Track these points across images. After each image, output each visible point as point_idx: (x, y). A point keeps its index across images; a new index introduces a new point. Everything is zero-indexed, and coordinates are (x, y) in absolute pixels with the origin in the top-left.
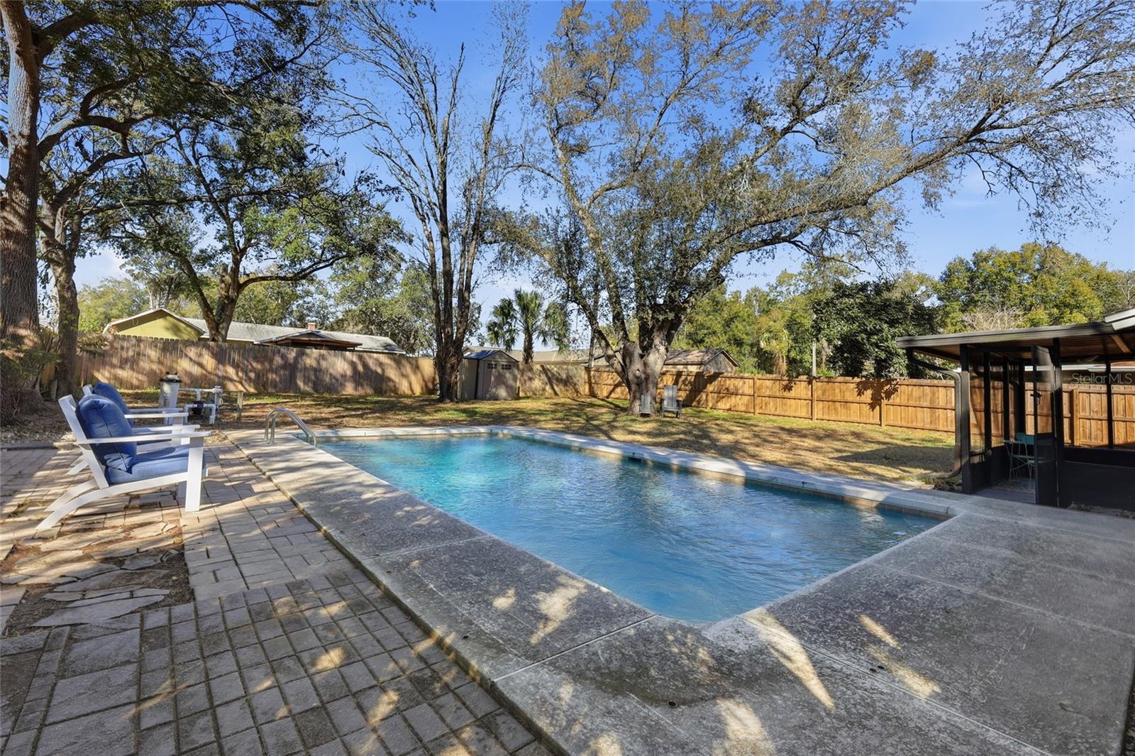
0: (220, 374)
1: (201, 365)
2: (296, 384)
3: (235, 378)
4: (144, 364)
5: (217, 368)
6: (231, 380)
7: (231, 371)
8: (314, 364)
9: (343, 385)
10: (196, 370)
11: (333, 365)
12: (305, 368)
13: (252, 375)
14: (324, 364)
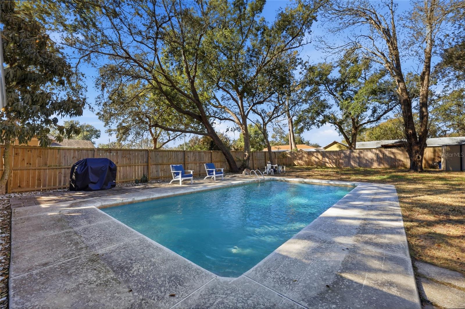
0: (323, 160)
1: (318, 158)
2: (351, 164)
3: (329, 162)
4: (304, 159)
5: (322, 159)
6: (328, 163)
7: (327, 160)
8: (358, 155)
9: (372, 163)
10: (317, 160)
11: (366, 155)
12: (354, 157)
13: (334, 161)
14: (362, 155)
